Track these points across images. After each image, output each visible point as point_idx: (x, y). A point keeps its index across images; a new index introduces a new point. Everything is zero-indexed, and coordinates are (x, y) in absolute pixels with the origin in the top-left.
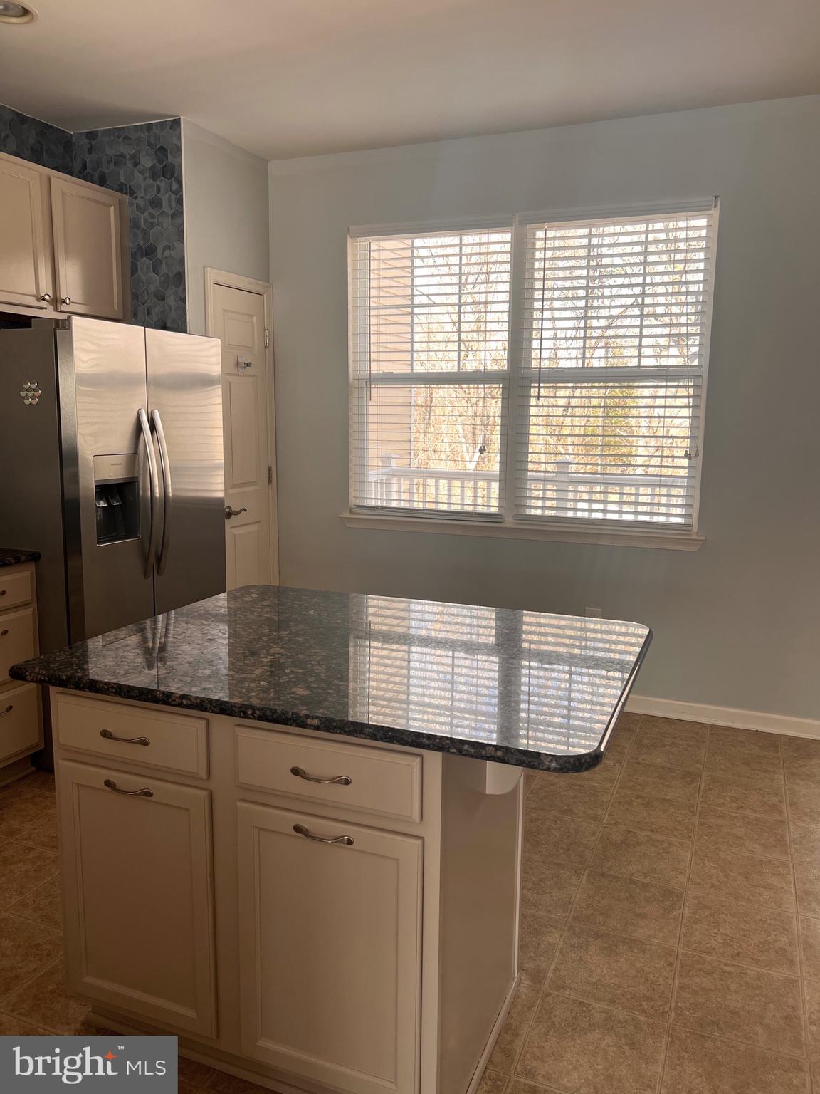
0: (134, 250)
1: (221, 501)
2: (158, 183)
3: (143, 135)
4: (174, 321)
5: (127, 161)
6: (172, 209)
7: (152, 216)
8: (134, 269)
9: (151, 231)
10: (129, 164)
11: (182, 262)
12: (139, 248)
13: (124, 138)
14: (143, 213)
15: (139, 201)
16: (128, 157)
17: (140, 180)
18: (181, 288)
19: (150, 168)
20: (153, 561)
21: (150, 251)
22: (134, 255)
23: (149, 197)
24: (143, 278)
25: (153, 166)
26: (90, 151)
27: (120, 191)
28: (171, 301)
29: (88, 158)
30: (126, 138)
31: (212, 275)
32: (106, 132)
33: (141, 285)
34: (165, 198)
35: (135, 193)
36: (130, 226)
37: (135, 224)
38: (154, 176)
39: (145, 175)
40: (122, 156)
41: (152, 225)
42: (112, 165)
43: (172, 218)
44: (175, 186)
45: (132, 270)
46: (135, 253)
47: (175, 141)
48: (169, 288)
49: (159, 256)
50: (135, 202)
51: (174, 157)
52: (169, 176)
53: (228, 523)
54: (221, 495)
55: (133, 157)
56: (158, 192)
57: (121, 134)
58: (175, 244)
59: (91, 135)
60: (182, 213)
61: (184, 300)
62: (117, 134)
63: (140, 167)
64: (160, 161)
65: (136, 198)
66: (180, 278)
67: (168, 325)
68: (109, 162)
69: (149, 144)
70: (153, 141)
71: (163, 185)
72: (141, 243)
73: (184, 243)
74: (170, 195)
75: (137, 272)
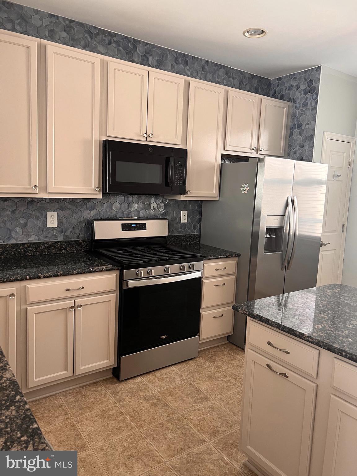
0: (292, 126)
1: (319, 238)
2: (307, 96)
3: (302, 76)
4: (307, 157)
5: (294, 88)
6: (312, 106)
7: (302, 110)
8: (291, 134)
9: (301, 117)
10: (295, 89)
11: (314, 130)
12: (295, 125)
13: (294, 78)
14: (298, 110)
15: (297, 105)
16: (294, 86)
17: (299, 96)
18: (312, 142)
19: (304, 90)
20: (286, 263)
21: (299, 126)
22: (292, 128)
23: (302, 103)
24: (295, 138)
25: (306, 88)
26: (278, 86)
27: (289, 101)
28: (306, 148)
29: (277, 89)
30: (295, 78)
31: (327, 135)
32: (286, 77)
33: (293, 141)
34: (309, 102)
35: (296, 101)
36: (292, 115)
37: (294, 115)
38: (305, 93)
39: (301, 93)
40: (292, 86)
41: (302, 114)
42: (287, 91)
43: (311, 111)
44: (315, 96)
45: (290, 135)
46: (292, 127)
47: (317, 76)
48: (306, 142)
49: (303, 128)
50: (295, 105)
51: (316, 83)
52: (312, 92)
53: (321, 249)
54: (320, 235)
55: (297, 86)
56: (306, 100)
57: (293, 77)
58: (311, 122)
59: (280, 79)
60: (317, 108)
61: (312, 147)
62: (291, 77)
63: (299, 90)
64: (309, 86)
65: (296, 103)
66: (312, 137)
67: (304, 158)
68: (285, 89)
69: (305, 79)
70: (307, 78)
71: (309, 97)
72: (296, 123)
73: (316, 122)
74: (312, 100)
75: (292, 135)
